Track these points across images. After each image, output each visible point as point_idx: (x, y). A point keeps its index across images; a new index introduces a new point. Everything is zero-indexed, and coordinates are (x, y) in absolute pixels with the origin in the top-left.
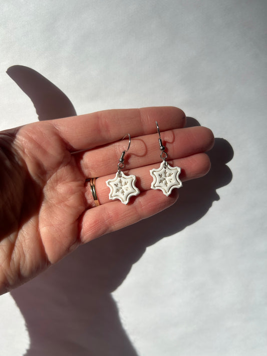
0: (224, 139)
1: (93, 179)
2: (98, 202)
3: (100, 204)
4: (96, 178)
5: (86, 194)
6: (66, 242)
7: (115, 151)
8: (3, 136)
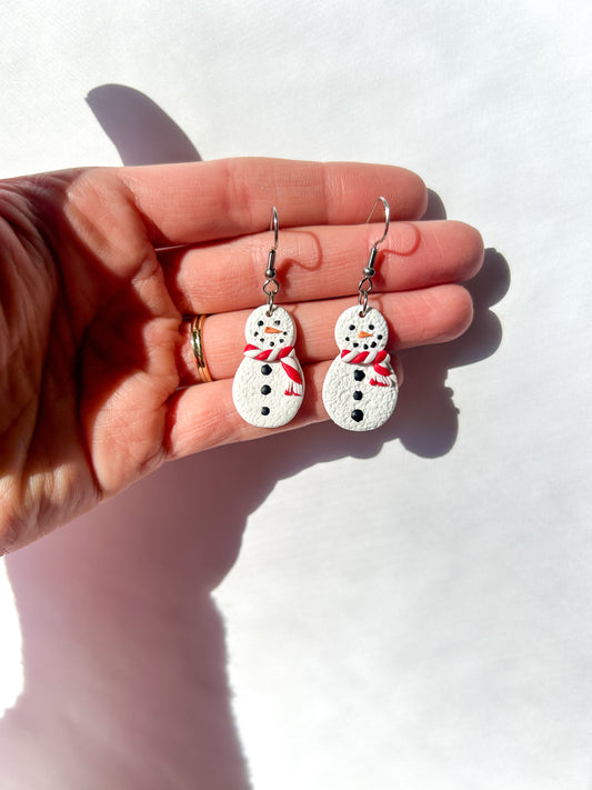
0: (498, 251)
1: (199, 316)
2: (207, 374)
3: (214, 380)
4: (208, 315)
5: (184, 349)
6: (137, 450)
7: (251, 258)
8: (6, 192)
